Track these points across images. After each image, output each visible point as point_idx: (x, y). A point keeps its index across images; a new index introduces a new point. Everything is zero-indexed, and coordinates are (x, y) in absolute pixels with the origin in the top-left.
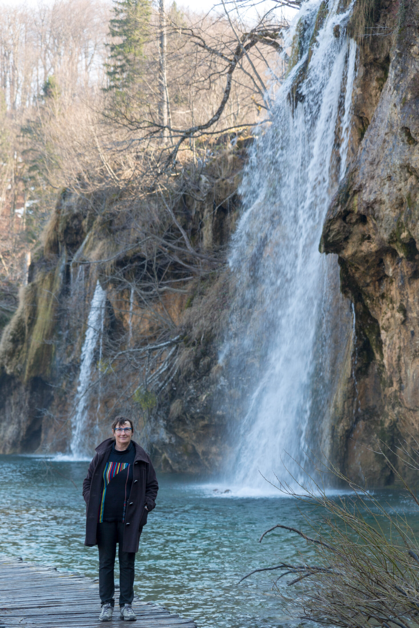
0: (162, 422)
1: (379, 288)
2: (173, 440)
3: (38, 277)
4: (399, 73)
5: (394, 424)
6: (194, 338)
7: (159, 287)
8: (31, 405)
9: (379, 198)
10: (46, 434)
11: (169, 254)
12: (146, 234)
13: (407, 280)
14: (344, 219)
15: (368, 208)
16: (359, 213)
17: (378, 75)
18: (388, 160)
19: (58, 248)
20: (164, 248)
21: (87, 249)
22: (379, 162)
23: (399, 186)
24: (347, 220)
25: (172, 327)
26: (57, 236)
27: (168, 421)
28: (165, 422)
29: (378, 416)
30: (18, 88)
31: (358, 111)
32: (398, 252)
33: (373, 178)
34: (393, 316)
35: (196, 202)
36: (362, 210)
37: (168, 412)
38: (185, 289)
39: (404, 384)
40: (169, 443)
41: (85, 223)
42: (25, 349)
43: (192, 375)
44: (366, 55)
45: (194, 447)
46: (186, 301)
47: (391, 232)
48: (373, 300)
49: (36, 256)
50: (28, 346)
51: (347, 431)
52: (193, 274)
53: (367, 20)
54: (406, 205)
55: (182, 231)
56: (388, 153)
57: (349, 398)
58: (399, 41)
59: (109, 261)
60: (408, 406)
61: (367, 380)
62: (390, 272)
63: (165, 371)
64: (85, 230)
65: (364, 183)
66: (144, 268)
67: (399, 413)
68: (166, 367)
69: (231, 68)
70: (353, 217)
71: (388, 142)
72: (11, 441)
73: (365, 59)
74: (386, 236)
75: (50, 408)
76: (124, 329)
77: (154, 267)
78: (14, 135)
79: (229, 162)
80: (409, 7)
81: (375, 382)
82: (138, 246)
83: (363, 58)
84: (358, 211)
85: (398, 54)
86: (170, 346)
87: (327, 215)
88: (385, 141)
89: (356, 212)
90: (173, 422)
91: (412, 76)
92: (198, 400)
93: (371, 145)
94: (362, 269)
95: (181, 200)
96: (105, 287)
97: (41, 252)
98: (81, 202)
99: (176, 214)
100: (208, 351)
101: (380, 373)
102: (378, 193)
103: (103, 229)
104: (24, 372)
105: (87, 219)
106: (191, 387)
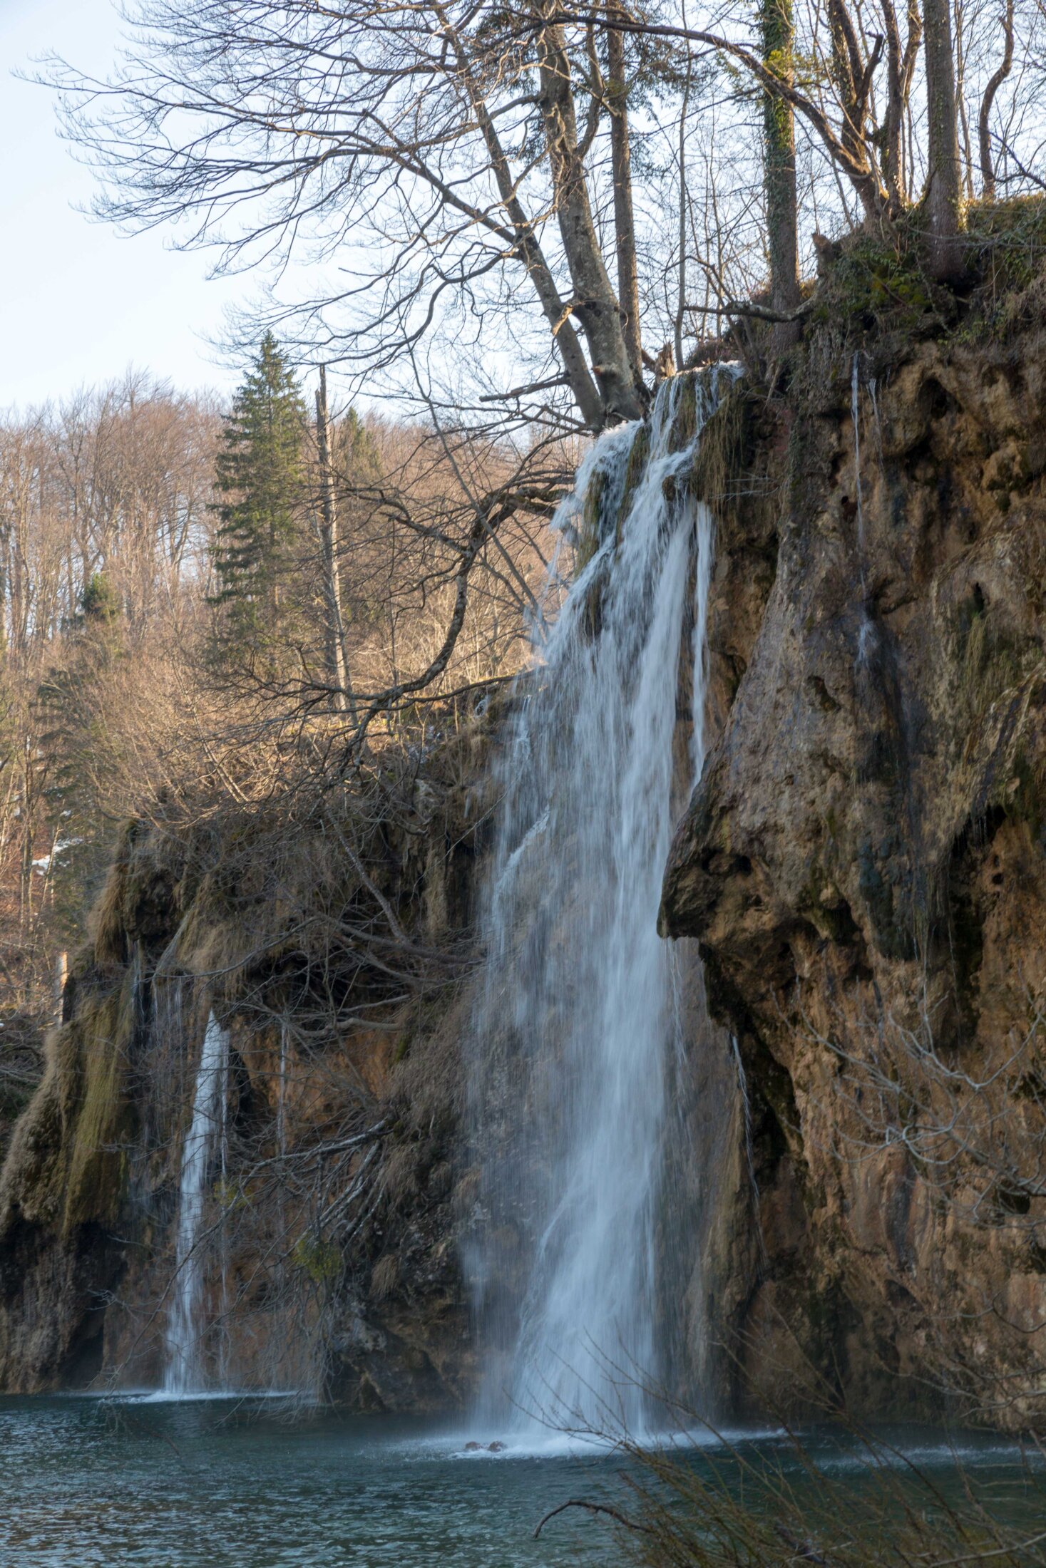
0: (356, 1306)
1: (786, 1004)
2: (382, 1343)
3: (84, 1009)
4: (798, 568)
5: (836, 1284)
6: (415, 1126)
7: (339, 1021)
8: (79, 1283)
9: (772, 822)
10: (113, 1342)
11: (356, 949)
12: (304, 912)
13: (839, 985)
14: (705, 865)
15: (751, 841)
16: (733, 854)
17: (759, 571)
18: (785, 743)
19: (125, 946)
20: (344, 938)
21: (186, 945)
22: (767, 748)
23: (811, 795)
24: (712, 867)
25: (369, 1103)
26: (122, 919)
27: (370, 1303)
28: (363, 1306)
29: (803, 1269)
30: (29, 602)
31: (723, 644)
32: (818, 928)
33: (757, 780)
34: (816, 1060)
35: (408, 837)
36: (740, 846)
37: (367, 1284)
38: (393, 1022)
39: (849, 1200)
40: (374, 1350)
41: (178, 890)
42: (61, 1164)
43: (415, 1202)
44: (732, 533)
45: (425, 1355)
46: (397, 1045)
47: (800, 888)
48: (776, 1028)
49: (78, 963)
50: (69, 1158)
51: (739, 1304)
52: (407, 989)
53: (729, 464)
54: (826, 833)
55: (382, 901)
56: (784, 729)
57: (739, 1234)
58: (794, 504)
59: (233, 969)
60: (861, 1245)
61: (776, 1195)
62: (805, 969)
63: (357, 1197)
64: (181, 904)
65: (741, 791)
66: (304, 983)
67: (844, 1260)
68: (359, 1188)
69: (464, 564)
70: (723, 861)
71: (784, 707)
72: (38, 1365)
73: (731, 541)
74: (790, 898)
75: (119, 1287)
76: (270, 1111)
77: (326, 979)
78: (25, 704)
79: (474, 750)
80: (809, 438)
81: (792, 1198)
82: (291, 935)
83: (726, 540)
84: (733, 849)
85: (792, 531)
86: (366, 1142)
87: (670, 861)
88: (777, 705)
89: (728, 850)
90: (379, 1305)
91: (823, 574)
92: (429, 1255)
93: (749, 714)
94: (748, 966)
95: (377, 832)
96: (225, 1025)
97: (89, 954)
98: (168, 847)
99: (368, 866)
100: (445, 1150)
101: (801, 1176)
102: (770, 810)
103: (219, 902)
104: (62, 1212)
105: (183, 882)
106: (413, 1228)
